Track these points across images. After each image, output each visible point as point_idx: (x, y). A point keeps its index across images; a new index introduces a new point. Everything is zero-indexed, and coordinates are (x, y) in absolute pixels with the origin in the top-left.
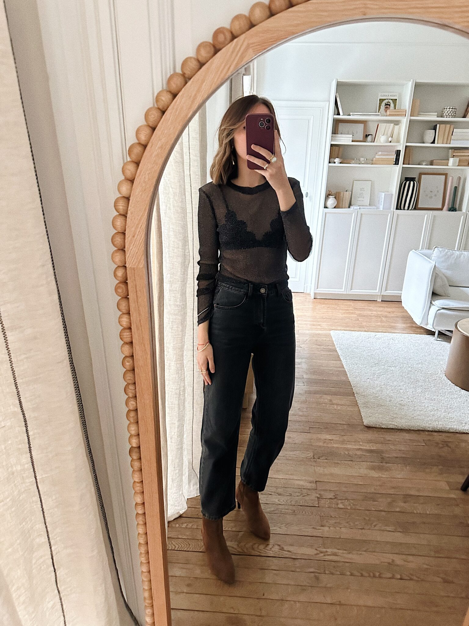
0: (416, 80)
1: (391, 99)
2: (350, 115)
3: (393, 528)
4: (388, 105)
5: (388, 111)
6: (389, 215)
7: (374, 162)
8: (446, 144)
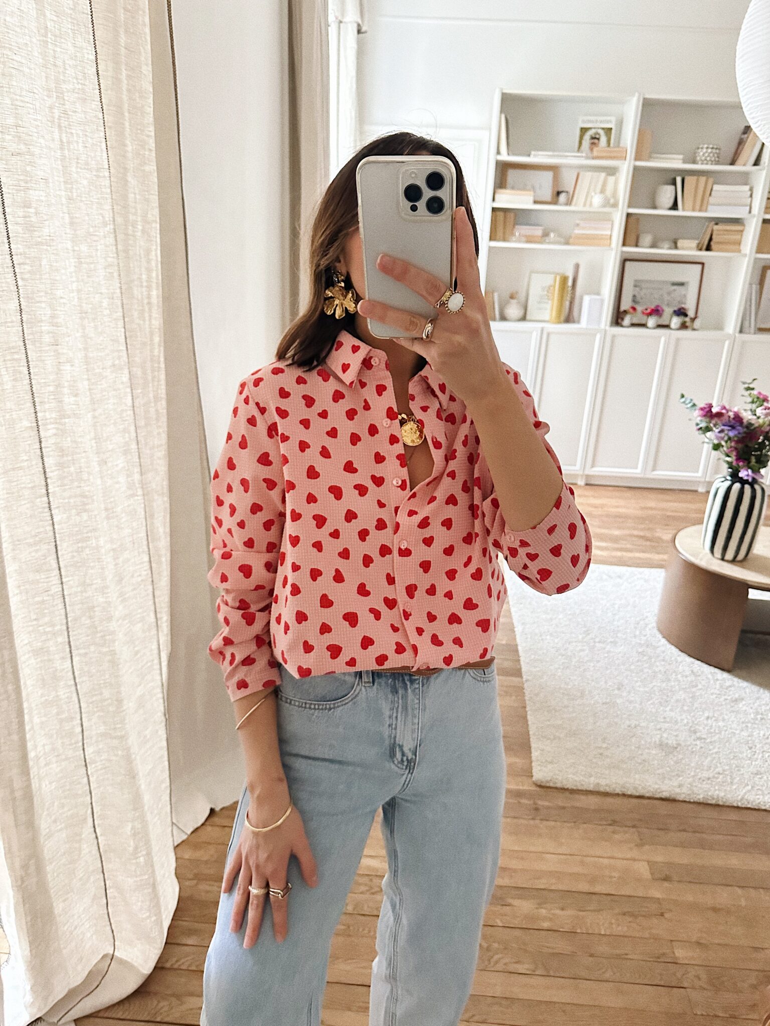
0: (644, 94)
1: (603, 129)
2: (529, 155)
3: (532, 967)
4: (595, 139)
5: (595, 149)
6: (598, 337)
7: (571, 241)
8: (700, 210)
